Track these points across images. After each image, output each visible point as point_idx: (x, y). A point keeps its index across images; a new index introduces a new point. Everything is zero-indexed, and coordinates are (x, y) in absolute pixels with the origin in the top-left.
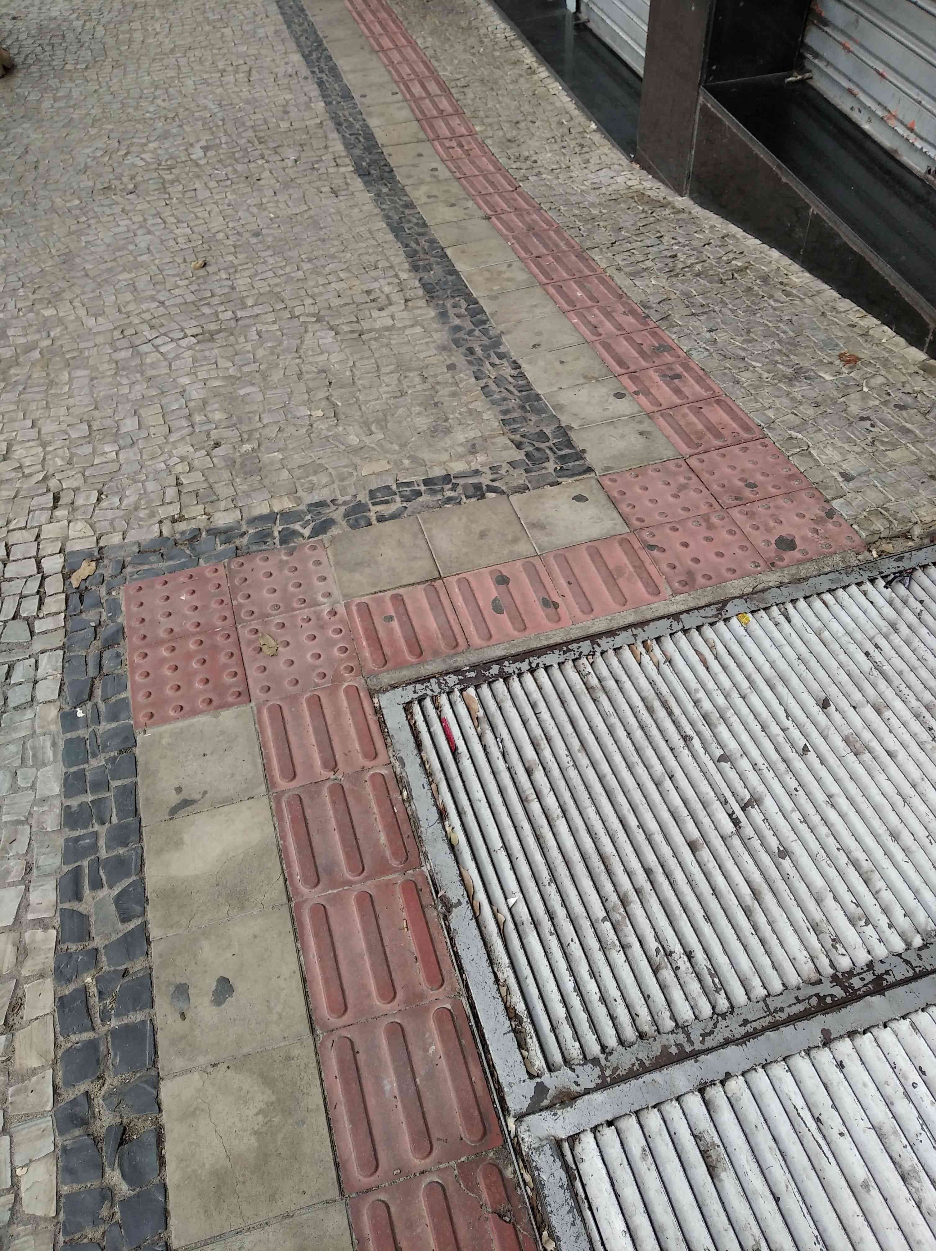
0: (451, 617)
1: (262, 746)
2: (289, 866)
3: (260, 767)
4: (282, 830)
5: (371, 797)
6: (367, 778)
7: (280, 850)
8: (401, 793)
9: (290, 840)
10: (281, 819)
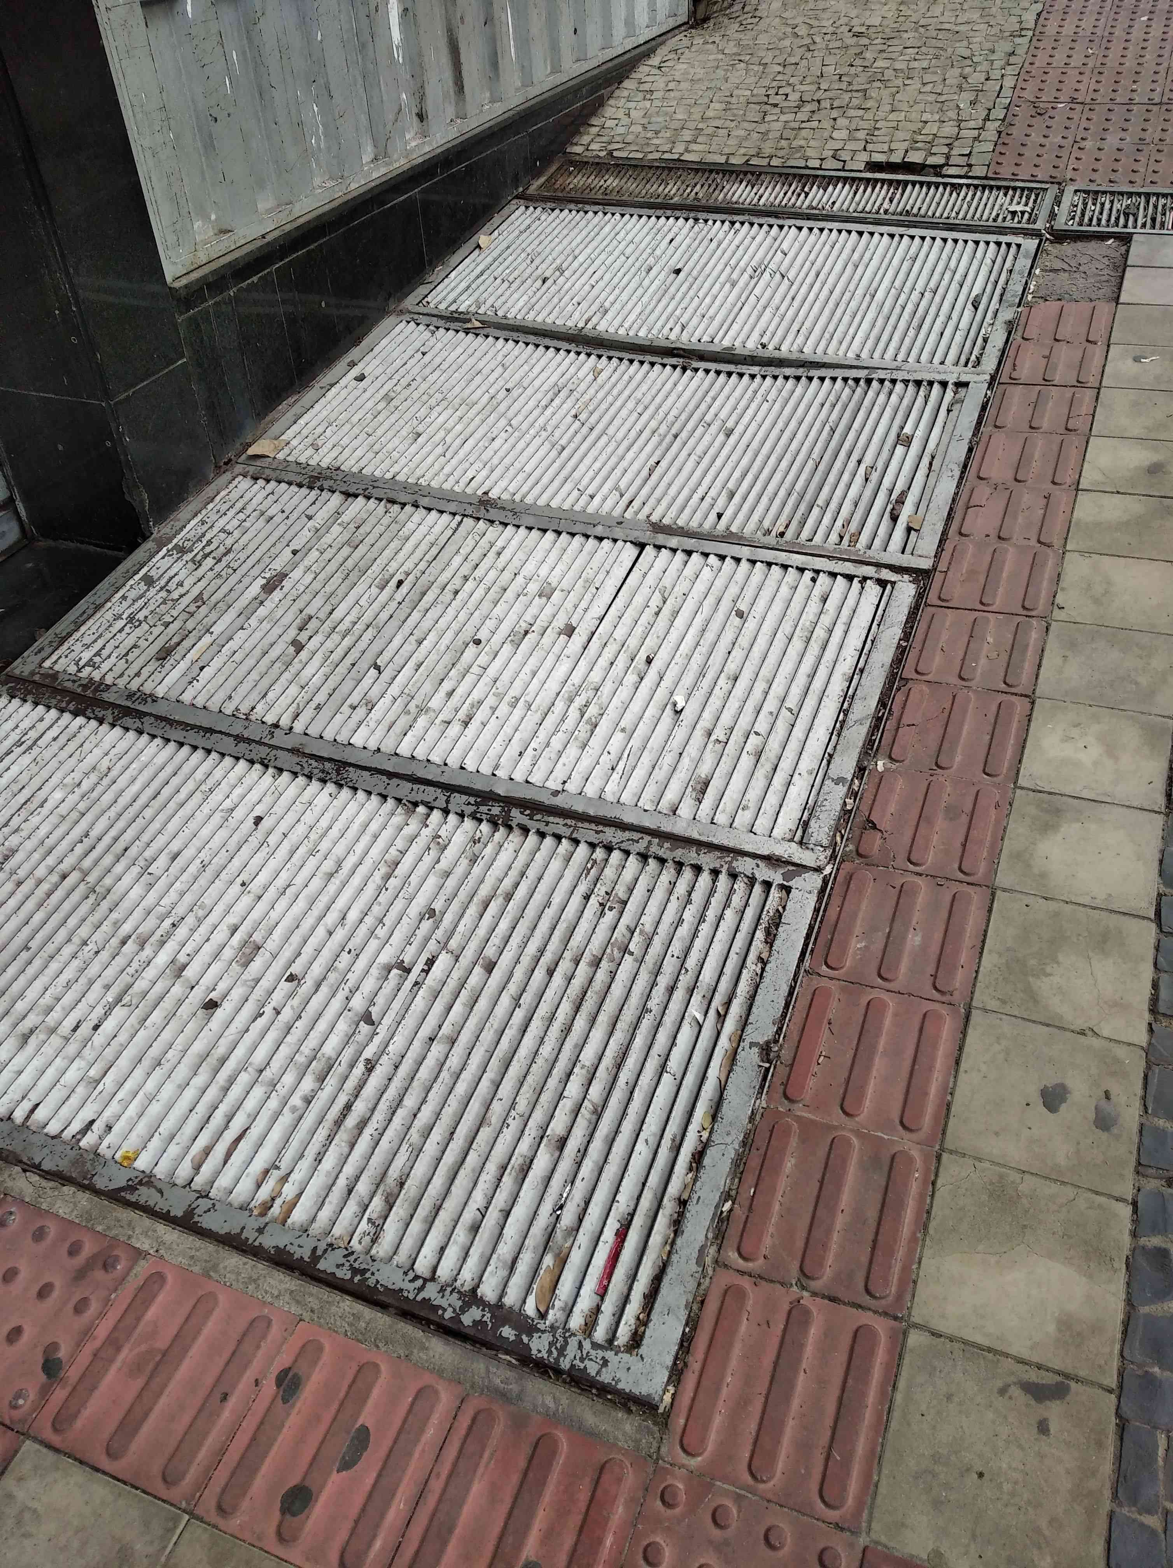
0: (436, 1485)
1: (883, 1425)
2: (921, 1196)
3: (902, 1384)
4: (911, 1251)
5: (771, 1229)
6: (761, 1260)
7: (926, 1227)
8: (731, 1210)
9: (906, 1230)
10: (906, 1269)
